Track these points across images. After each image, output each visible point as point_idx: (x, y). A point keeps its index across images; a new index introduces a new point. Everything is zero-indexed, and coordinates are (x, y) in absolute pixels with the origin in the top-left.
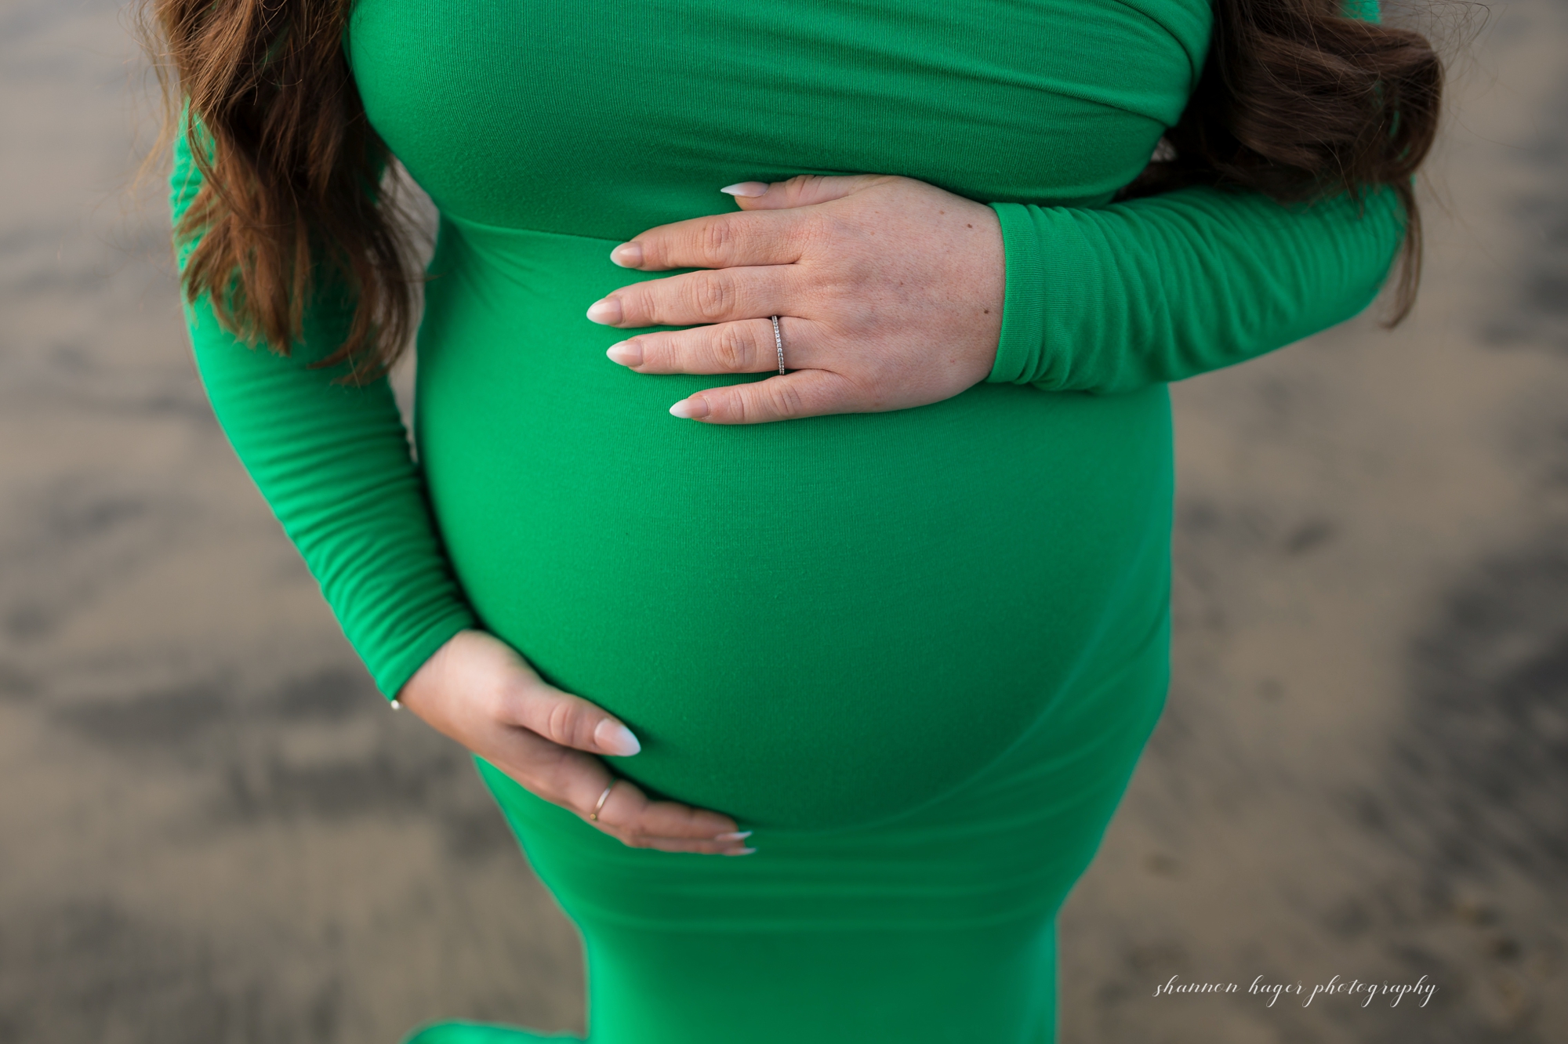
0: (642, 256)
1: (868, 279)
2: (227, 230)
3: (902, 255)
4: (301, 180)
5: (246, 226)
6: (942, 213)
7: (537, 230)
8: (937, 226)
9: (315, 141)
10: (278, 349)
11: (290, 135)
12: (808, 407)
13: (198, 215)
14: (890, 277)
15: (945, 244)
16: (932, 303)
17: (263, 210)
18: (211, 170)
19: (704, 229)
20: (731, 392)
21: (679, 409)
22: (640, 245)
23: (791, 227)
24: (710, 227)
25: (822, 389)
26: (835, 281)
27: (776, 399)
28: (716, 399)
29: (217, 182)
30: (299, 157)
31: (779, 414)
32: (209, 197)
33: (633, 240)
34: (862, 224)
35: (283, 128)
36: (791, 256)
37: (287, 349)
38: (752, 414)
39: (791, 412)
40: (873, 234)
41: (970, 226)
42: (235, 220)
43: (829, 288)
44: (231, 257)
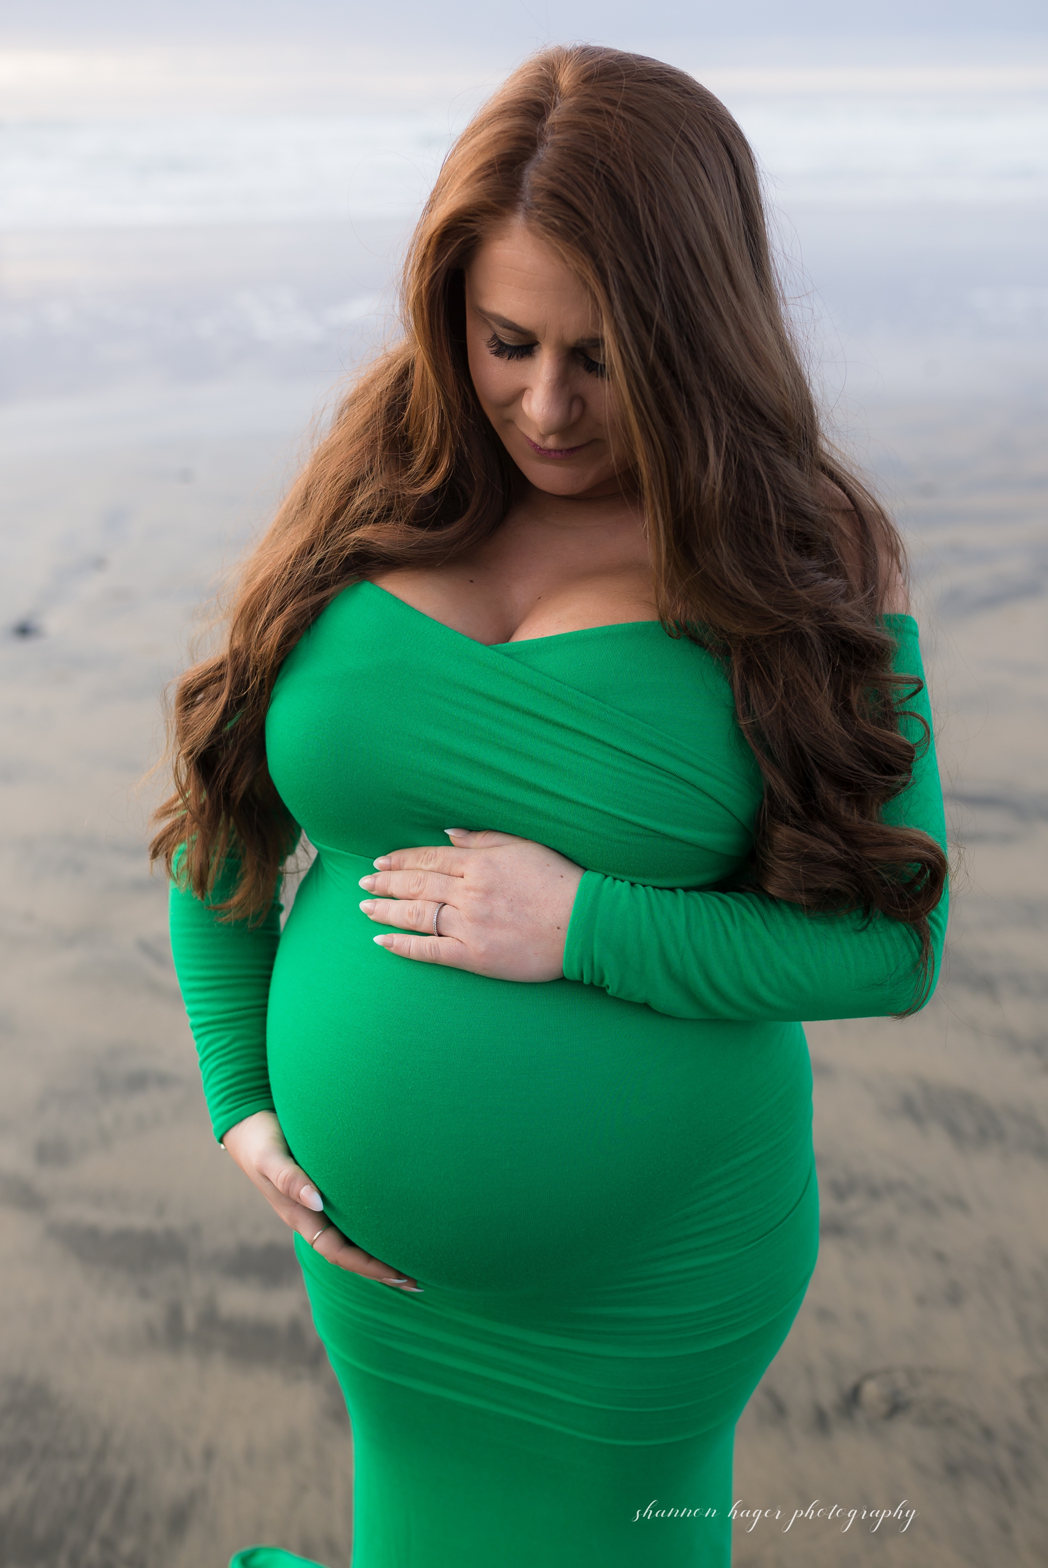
0: (390, 864)
1: (493, 893)
2: (183, 821)
3: (516, 884)
4: (227, 797)
5: (195, 820)
6: (548, 865)
7: (343, 850)
8: (541, 872)
9: (238, 777)
10: (196, 894)
11: (227, 772)
12: (444, 958)
13: (168, 809)
14: (505, 895)
15: (543, 883)
16: (527, 916)
17: (207, 812)
18: (180, 783)
19: (425, 853)
20: (408, 938)
21: (378, 939)
22: (390, 858)
23: (464, 857)
24: (428, 852)
25: (453, 949)
26: (475, 890)
27: (427, 947)
28: (399, 941)
29: (182, 792)
30: (229, 783)
31: (427, 957)
32: (177, 799)
33: (387, 855)
34: (500, 862)
35: (225, 767)
36: (459, 873)
37: (202, 898)
38: (414, 954)
39: (434, 958)
40: (504, 868)
41: (562, 876)
42: (189, 816)
43: (472, 894)
44: (183, 836)
